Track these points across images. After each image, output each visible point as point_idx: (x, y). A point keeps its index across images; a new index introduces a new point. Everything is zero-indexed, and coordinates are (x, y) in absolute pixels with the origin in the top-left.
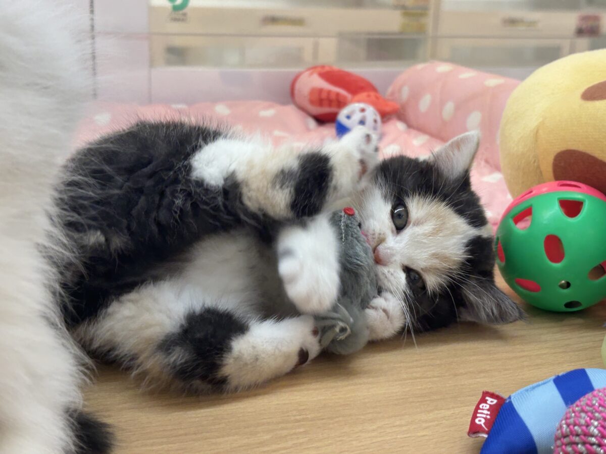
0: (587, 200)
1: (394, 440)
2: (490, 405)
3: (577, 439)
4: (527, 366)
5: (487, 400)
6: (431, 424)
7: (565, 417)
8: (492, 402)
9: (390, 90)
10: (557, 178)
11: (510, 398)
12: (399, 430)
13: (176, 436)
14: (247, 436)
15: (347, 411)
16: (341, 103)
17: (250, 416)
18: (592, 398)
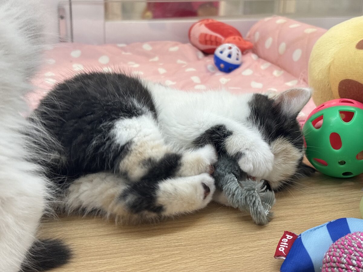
0: (356, 111)
1: (231, 259)
2: (288, 240)
3: (334, 265)
4: (316, 213)
5: (287, 236)
6: (254, 249)
7: (328, 251)
8: (289, 237)
9: (248, 34)
10: (341, 96)
11: (300, 235)
12: (235, 252)
13: (105, 255)
14: (145, 255)
15: (205, 240)
16: (218, 43)
17: (149, 243)
18: (344, 240)
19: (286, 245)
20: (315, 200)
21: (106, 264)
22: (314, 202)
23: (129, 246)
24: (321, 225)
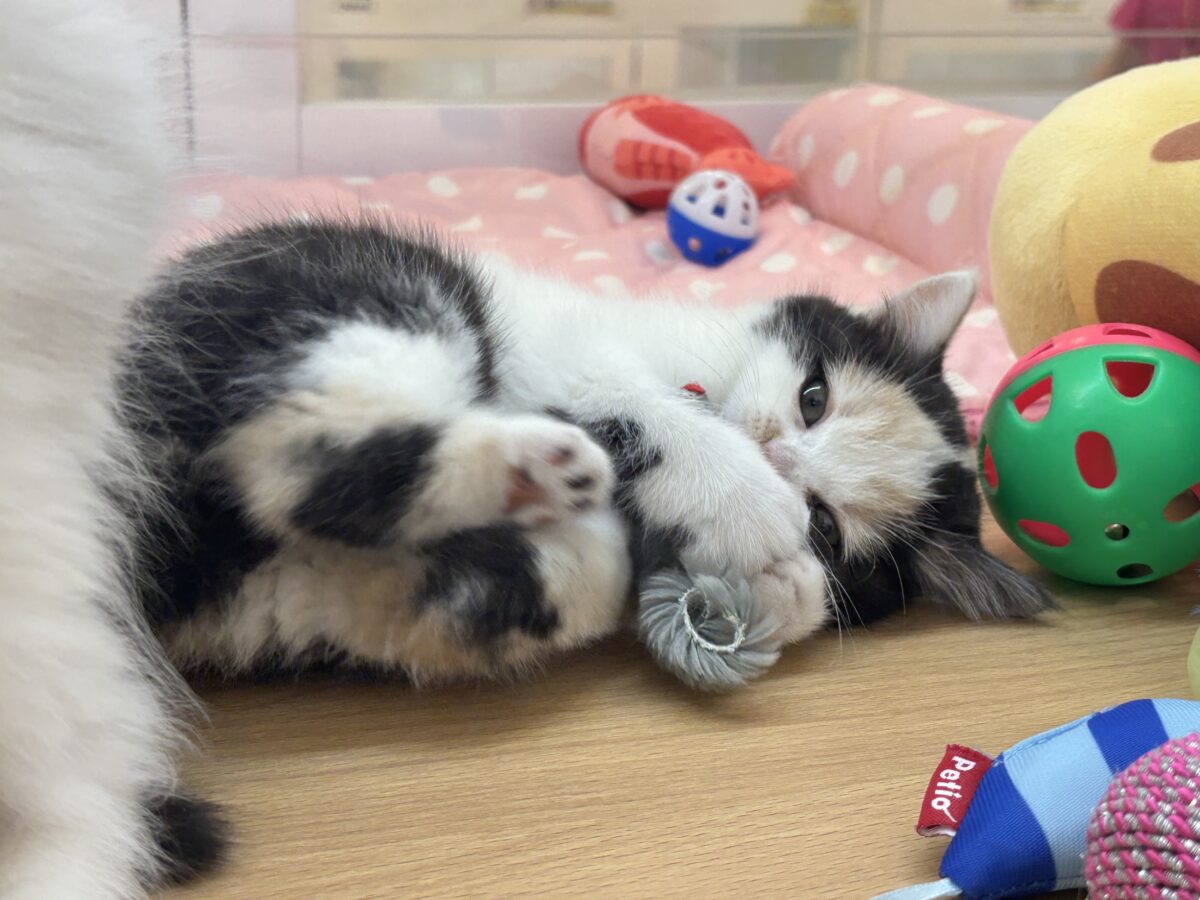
0: (1161, 362)
1: (771, 842)
2: (962, 772)
3: (1130, 840)
4: (1041, 695)
5: (956, 762)
6: (844, 810)
7: (1106, 797)
8: (965, 765)
9: (776, 142)
10: (1105, 316)
11: (1001, 757)
12: (780, 821)
13: (342, 834)
14: (480, 835)
15: (679, 784)
16: (678, 171)
17: (488, 795)
18: (1160, 757)
19: (955, 791)
20: (1032, 656)
21: (349, 864)
22: (1028, 662)
23: (421, 805)
24: (1065, 725)
